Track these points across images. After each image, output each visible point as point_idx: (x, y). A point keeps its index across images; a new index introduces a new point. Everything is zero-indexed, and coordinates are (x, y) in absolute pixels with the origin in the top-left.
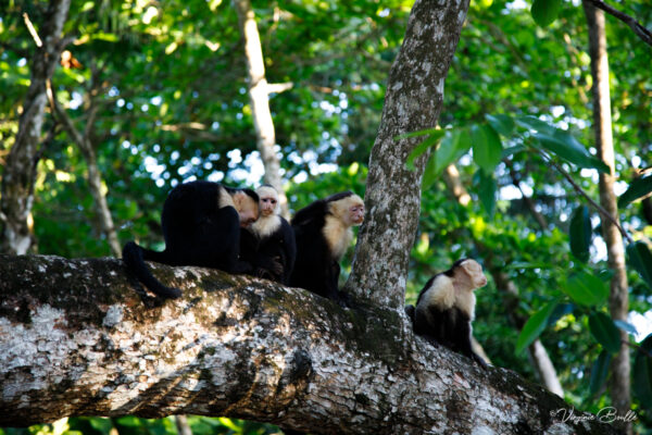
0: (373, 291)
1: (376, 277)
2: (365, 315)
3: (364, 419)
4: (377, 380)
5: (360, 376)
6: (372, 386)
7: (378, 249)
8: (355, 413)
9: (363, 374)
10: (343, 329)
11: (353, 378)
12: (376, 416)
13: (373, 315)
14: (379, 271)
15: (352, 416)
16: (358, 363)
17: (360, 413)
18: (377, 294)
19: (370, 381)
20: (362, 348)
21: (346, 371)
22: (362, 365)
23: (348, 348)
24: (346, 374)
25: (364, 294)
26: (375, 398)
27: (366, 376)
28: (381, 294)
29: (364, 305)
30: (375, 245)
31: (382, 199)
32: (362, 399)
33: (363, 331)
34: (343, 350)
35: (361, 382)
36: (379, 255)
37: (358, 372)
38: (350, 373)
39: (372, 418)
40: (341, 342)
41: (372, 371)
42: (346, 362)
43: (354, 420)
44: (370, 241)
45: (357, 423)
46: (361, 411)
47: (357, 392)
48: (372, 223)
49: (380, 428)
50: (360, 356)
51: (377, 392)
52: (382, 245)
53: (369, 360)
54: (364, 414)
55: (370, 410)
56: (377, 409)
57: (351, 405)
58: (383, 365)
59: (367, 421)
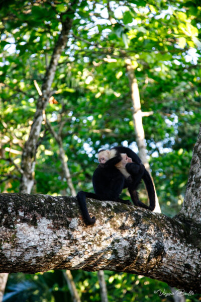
0: (193, 215)
1: (195, 208)
2: (189, 226)
3: (189, 276)
4: (195, 257)
5: (187, 255)
6: (193, 260)
7: (196, 195)
8: (184, 273)
9: (188, 254)
10: (179, 232)
11: (183, 256)
12: (194, 274)
13: (193, 226)
14: (196, 205)
15: (183, 274)
16: (186, 249)
17: (186, 273)
18: (195, 216)
19: (192, 258)
21: (180, 252)
22: (188, 250)
23: (181, 242)
24: (180, 254)
25: (189, 216)
26: (194, 266)
27: (190, 255)
28: (197, 216)
29: (189, 221)
30: (194, 193)
31: (198, 171)
33: (189, 233)
34: (179, 243)
35: (187, 258)
36: (196, 198)
37: (186, 253)
38: (182, 254)
39: (192, 276)
40: (178, 239)
41: (193, 253)
42: (180, 248)
43: (184, 276)
44: (192, 191)
45: (185, 277)
46: (187, 272)
47: (186, 263)
48: (193, 183)
49: (196, 280)
50: (187, 246)
51: (195, 263)
52: (198, 193)
53: (191, 248)
54: (188, 273)
55: (192, 272)
57: (183, 269)
58: (198, 250)
59: (190, 277)
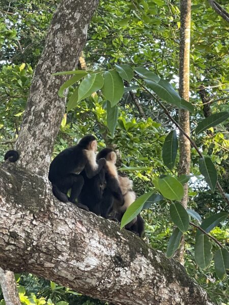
20: (17, 201)
32: (14, 235)
56: (24, 242)
